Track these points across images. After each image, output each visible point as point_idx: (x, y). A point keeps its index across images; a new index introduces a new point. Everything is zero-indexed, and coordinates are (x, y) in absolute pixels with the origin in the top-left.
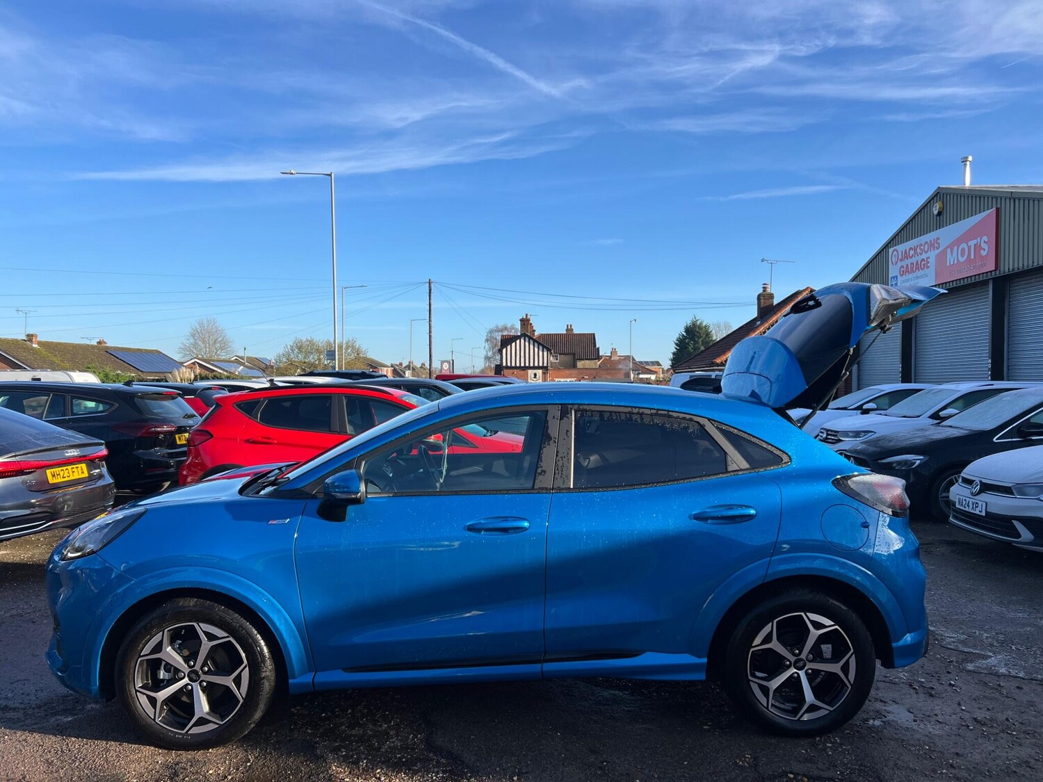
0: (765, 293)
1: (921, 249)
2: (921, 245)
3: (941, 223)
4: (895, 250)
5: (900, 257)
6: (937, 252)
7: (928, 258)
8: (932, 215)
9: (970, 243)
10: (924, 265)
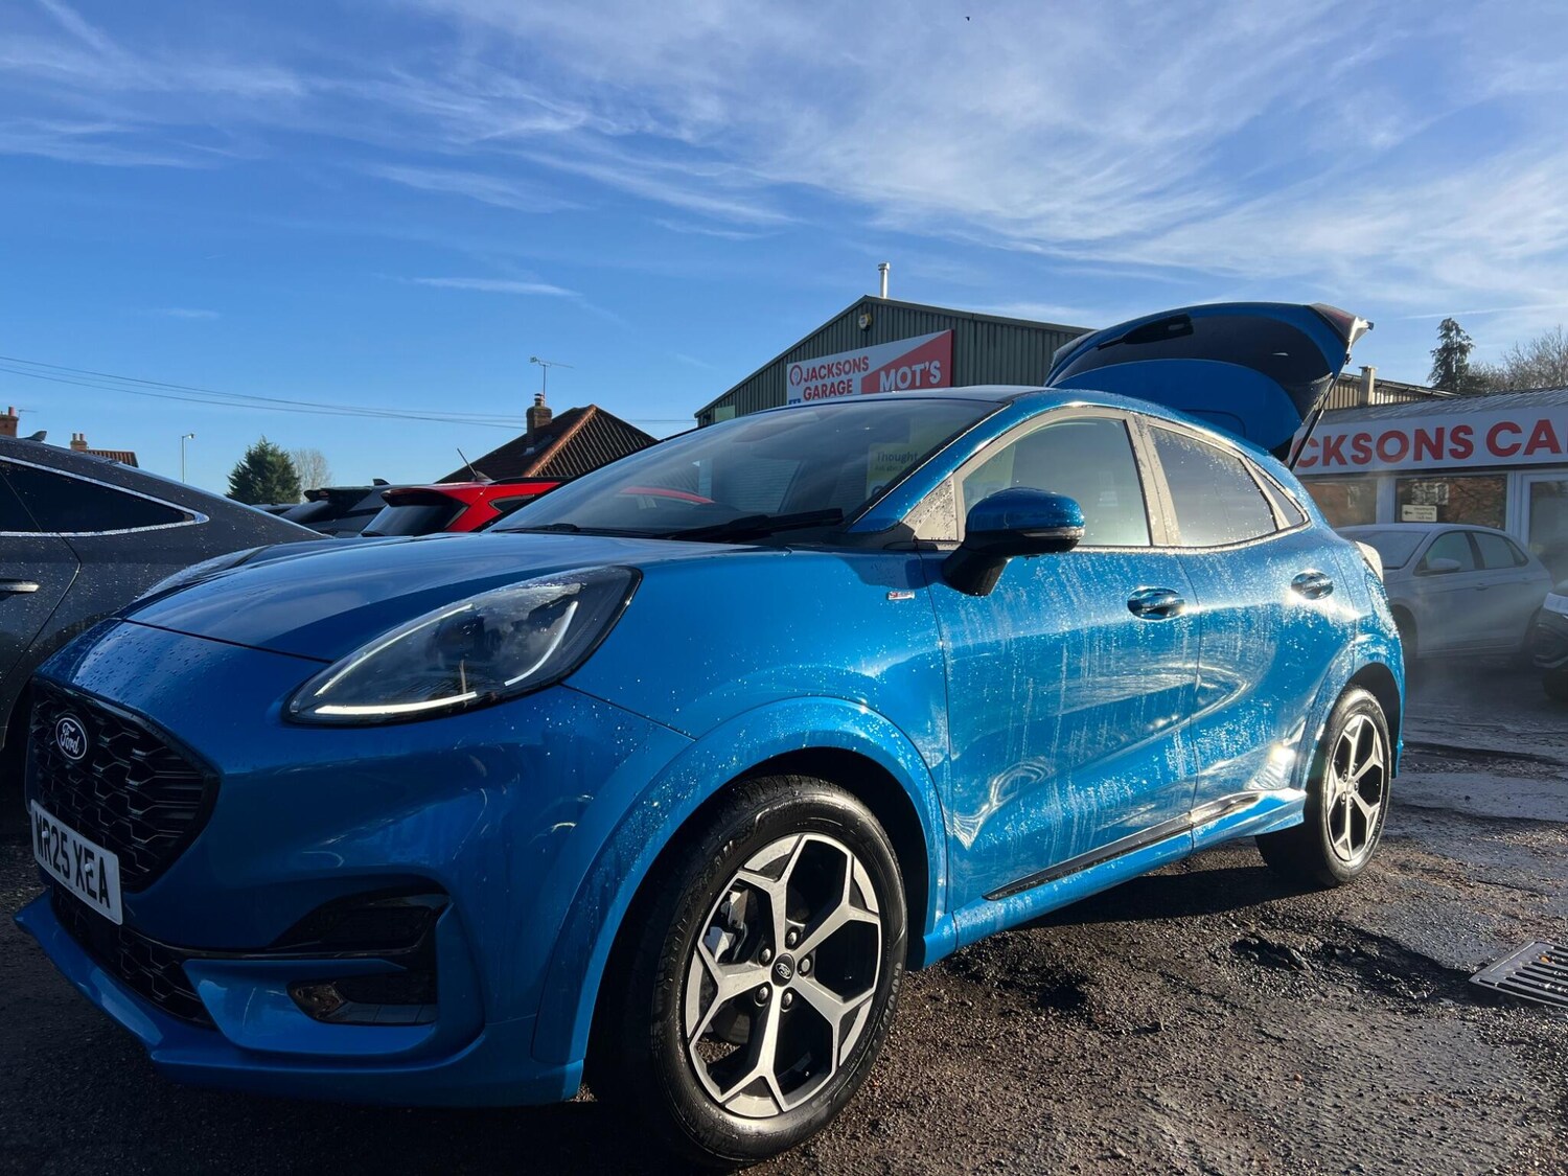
0: (537, 407)
1: (837, 368)
2: (839, 363)
3: (871, 340)
4: (797, 366)
5: (805, 376)
6: (864, 374)
7: (850, 381)
8: (854, 330)
9: (914, 368)
10: (843, 388)
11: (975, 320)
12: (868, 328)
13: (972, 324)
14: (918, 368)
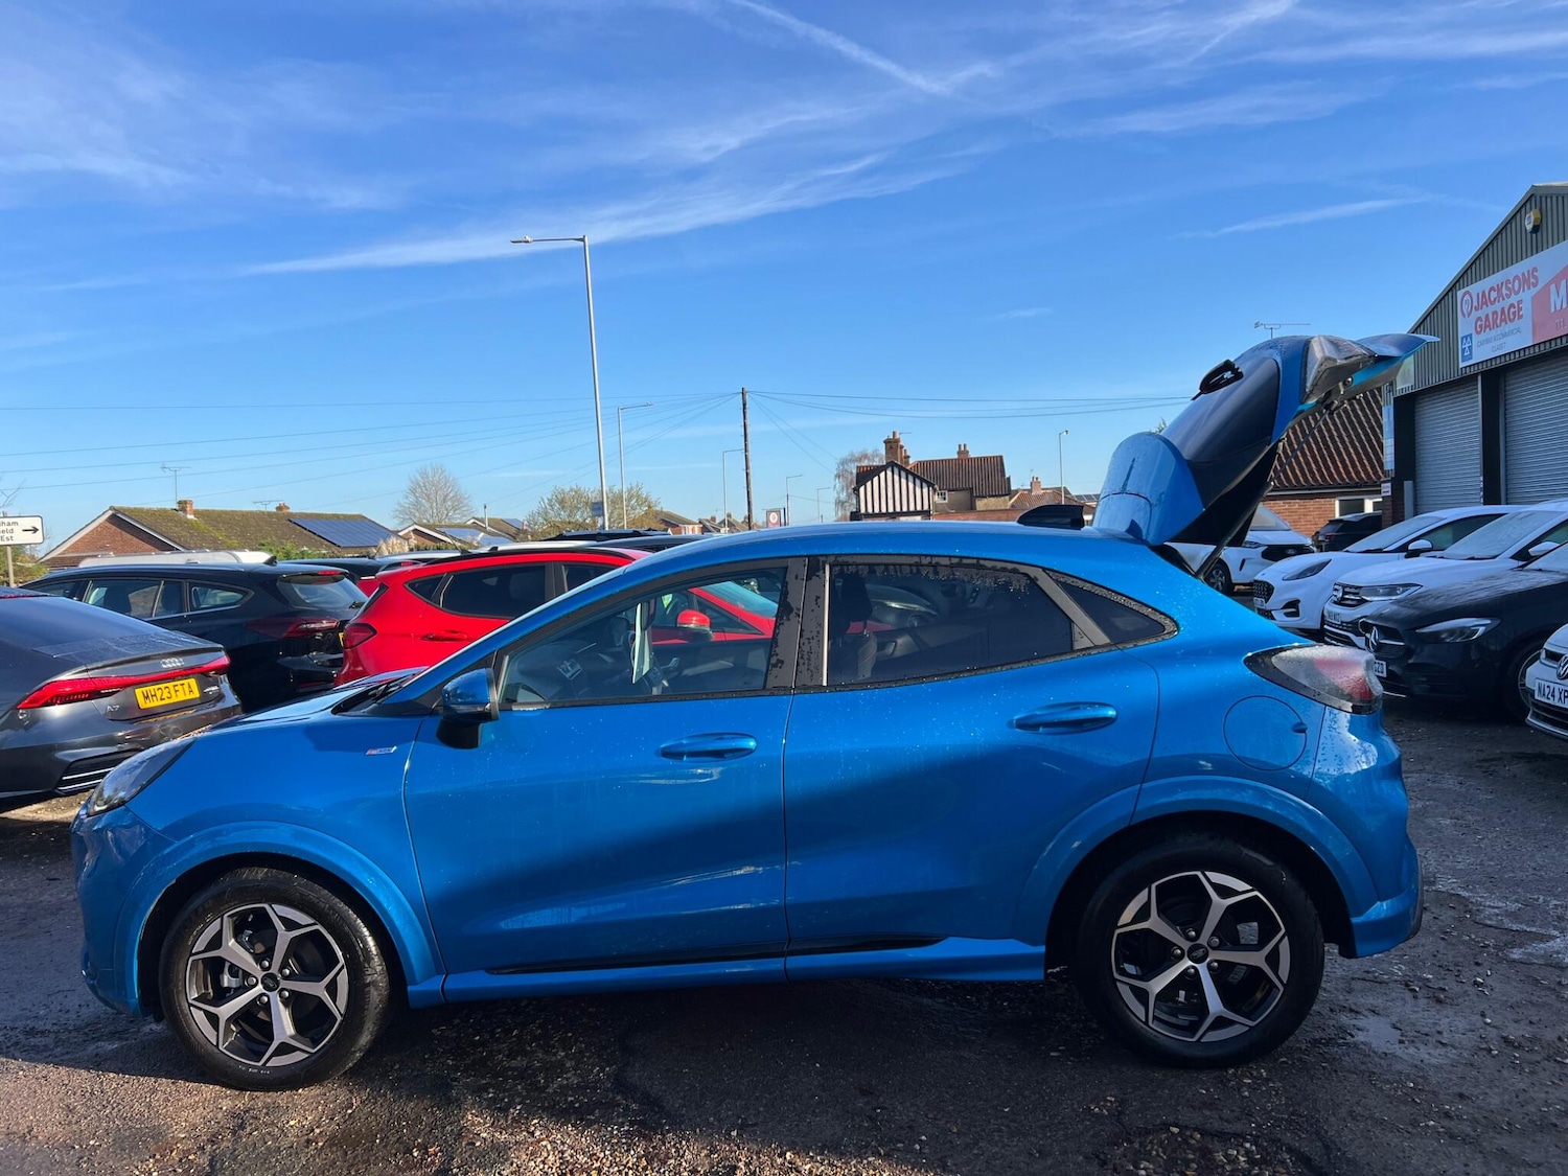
1: (1508, 288)
2: (1508, 281)
3: (1540, 244)
4: (1467, 293)
6: (1534, 291)
7: (1520, 302)
8: (1523, 233)
10: (1514, 313)
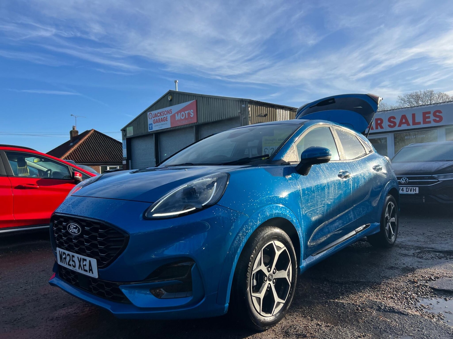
0: (74, 130)
1: (163, 113)
3: (172, 104)
4: (150, 113)
5: (153, 116)
6: (171, 115)
8: (167, 101)
9: (186, 112)
10: (165, 119)
11: (202, 97)
12: (171, 100)
13: (202, 98)
14: (187, 112)
